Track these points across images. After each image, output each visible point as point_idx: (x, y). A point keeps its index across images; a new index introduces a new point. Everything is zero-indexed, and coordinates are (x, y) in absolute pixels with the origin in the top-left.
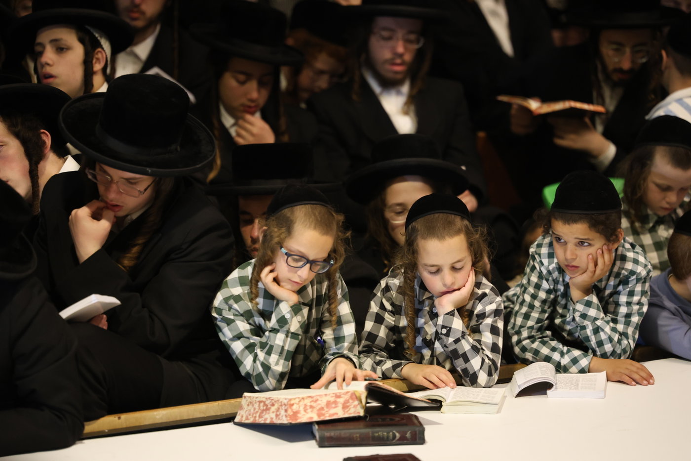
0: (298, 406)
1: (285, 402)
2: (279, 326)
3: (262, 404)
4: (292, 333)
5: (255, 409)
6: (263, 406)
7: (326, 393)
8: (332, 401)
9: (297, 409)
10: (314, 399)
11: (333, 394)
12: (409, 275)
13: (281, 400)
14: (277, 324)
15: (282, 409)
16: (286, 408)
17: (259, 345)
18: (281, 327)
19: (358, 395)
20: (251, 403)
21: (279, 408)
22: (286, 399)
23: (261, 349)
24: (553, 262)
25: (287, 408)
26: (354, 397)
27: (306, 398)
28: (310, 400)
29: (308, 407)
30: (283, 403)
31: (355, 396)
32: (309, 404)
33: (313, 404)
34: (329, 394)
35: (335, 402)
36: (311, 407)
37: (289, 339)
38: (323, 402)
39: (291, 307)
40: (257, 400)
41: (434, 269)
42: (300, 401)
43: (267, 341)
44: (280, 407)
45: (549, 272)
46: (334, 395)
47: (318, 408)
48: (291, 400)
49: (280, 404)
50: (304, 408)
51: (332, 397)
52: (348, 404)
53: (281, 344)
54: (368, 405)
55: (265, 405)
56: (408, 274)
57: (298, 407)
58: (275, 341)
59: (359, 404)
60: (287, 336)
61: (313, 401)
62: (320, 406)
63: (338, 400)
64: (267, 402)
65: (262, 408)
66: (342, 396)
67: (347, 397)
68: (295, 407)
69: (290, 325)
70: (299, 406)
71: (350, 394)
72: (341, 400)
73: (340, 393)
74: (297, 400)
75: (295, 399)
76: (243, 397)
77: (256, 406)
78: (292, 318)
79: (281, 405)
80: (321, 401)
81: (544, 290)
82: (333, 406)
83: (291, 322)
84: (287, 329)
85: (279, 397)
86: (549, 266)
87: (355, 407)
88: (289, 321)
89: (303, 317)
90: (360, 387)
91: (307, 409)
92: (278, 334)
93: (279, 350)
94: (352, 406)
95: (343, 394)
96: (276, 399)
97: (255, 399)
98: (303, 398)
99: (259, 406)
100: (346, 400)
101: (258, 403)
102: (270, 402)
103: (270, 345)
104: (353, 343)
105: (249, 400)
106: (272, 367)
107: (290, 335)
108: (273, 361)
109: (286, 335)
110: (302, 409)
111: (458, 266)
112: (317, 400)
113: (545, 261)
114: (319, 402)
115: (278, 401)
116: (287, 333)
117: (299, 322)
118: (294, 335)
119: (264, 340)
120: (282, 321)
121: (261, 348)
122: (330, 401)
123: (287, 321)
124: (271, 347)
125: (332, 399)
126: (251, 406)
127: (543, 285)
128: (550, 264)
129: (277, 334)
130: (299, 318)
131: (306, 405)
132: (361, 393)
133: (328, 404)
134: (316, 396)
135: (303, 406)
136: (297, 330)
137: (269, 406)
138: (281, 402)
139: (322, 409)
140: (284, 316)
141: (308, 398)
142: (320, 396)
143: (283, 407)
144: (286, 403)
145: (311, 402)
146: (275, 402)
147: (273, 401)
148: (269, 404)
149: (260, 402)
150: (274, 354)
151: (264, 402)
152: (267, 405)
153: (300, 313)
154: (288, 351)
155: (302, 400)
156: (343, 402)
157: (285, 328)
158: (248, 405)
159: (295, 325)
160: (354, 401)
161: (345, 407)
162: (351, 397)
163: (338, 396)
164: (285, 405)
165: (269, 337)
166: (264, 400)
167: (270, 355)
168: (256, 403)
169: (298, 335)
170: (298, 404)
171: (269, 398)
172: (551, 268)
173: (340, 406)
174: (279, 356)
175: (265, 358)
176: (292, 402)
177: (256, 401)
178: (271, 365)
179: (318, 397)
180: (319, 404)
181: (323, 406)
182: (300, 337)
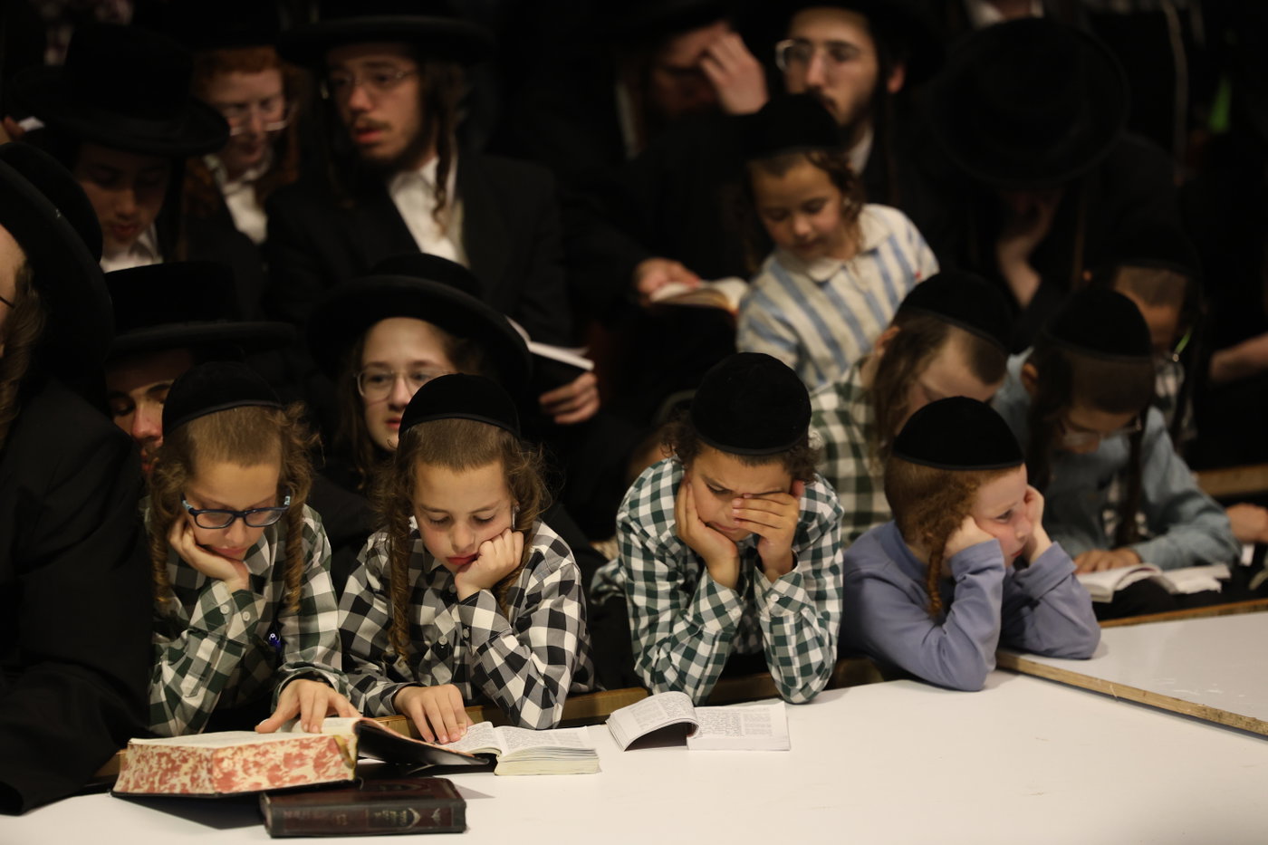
0: (231, 762)
1: (208, 754)
2: (208, 626)
3: (164, 759)
4: (231, 642)
5: (151, 768)
6: (167, 763)
7: (282, 739)
8: (294, 754)
9: (230, 768)
10: (262, 749)
11: (296, 740)
12: (399, 519)
13: (198, 752)
14: (204, 622)
15: (203, 768)
16: (209, 765)
17: (166, 653)
18: (212, 628)
19: (340, 743)
20: (143, 756)
21: (196, 767)
22: (208, 750)
23: (170, 663)
24: (665, 529)
25: (212, 766)
26: (334, 746)
27: (246, 749)
28: (254, 751)
29: (251, 765)
30: (203, 758)
31: (336, 746)
32: (251, 759)
33: (259, 759)
34: (288, 742)
35: (300, 756)
36: (257, 764)
37: (222, 652)
38: (277, 755)
39: (234, 594)
40: (155, 751)
41: (439, 516)
42: (235, 753)
43: (183, 648)
44: (199, 765)
45: (662, 547)
46: (298, 743)
47: (268, 766)
48: (216, 751)
49: (198, 759)
50: (243, 766)
51: (294, 746)
52: (324, 760)
53: (207, 658)
54: (360, 761)
55: (170, 760)
56: (398, 516)
57: (232, 765)
58: (196, 651)
59: (343, 760)
60: (220, 646)
61: (258, 753)
62: (272, 763)
63: (306, 752)
64: (174, 756)
65: (164, 766)
66: (313, 744)
67: (322, 747)
68: (226, 765)
69: (227, 627)
70: (234, 764)
71: (326, 741)
72: (311, 753)
73: (308, 739)
74: (229, 753)
75: (225, 749)
76: (129, 747)
77: (154, 762)
78: (233, 614)
79: (200, 761)
80: (275, 753)
81: (661, 577)
82: (297, 762)
83: (230, 621)
84: (222, 634)
85: (195, 745)
86: (659, 536)
87: (337, 764)
88: (226, 618)
89: (254, 613)
90: (344, 728)
91: (249, 768)
92: (205, 640)
93: (202, 670)
94: (332, 763)
95: (315, 741)
96: (191, 751)
97: (150, 750)
98: (240, 749)
99: (159, 763)
100: (320, 752)
101: (157, 758)
102: (180, 755)
103: (187, 658)
104: (333, 648)
105: (140, 752)
106: (183, 698)
107: (226, 644)
108: (187, 688)
109: (218, 643)
110: (239, 767)
111: (484, 515)
112: (265, 753)
113: (651, 529)
114: (270, 756)
115: (194, 753)
116: (222, 641)
117: (245, 622)
118: (233, 646)
119: (177, 645)
120: (215, 618)
121: (170, 659)
122: (290, 754)
123: (224, 619)
124: (189, 662)
125: (295, 751)
126: (143, 763)
127: (657, 571)
128: (659, 532)
129: (202, 639)
130: (247, 615)
131: (246, 761)
132: (347, 738)
133: (288, 759)
134: (265, 744)
135: (242, 763)
136: (240, 636)
137: (178, 763)
138: (200, 755)
139: (277, 767)
140: (218, 609)
141: (250, 749)
142: (271, 744)
143: (205, 764)
144: (209, 758)
145: (255, 755)
146: (189, 755)
147: (185, 754)
148: (177, 760)
149: (161, 755)
150: (190, 674)
151: (168, 756)
152: (173, 762)
153: (249, 606)
154: (216, 672)
155: (239, 752)
156: (315, 757)
157: (218, 632)
158: (138, 761)
159: (236, 627)
160: (335, 754)
161: (319, 764)
162: (329, 747)
163: (305, 745)
164: (207, 760)
165: (186, 643)
166: (168, 751)
167: (183, 676)
168: (152, 757)
169: (241, 646)
170: (232, 759)
171: (178, 748)
172: (663, 539)
173: (310, 763)
174: (200, 679)
175: (174, 680)
176: (220, 755)
177: (152, 753)
178: (182, 693)
179: (269, 747)
180: (272, 759)
181: (278, 763)
182: (244, 650)
